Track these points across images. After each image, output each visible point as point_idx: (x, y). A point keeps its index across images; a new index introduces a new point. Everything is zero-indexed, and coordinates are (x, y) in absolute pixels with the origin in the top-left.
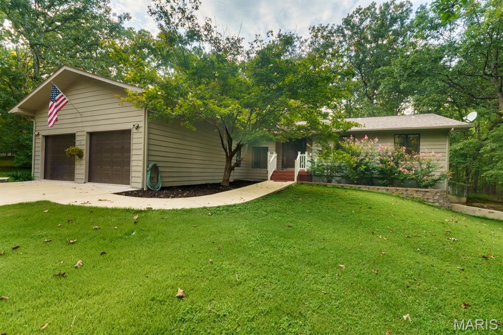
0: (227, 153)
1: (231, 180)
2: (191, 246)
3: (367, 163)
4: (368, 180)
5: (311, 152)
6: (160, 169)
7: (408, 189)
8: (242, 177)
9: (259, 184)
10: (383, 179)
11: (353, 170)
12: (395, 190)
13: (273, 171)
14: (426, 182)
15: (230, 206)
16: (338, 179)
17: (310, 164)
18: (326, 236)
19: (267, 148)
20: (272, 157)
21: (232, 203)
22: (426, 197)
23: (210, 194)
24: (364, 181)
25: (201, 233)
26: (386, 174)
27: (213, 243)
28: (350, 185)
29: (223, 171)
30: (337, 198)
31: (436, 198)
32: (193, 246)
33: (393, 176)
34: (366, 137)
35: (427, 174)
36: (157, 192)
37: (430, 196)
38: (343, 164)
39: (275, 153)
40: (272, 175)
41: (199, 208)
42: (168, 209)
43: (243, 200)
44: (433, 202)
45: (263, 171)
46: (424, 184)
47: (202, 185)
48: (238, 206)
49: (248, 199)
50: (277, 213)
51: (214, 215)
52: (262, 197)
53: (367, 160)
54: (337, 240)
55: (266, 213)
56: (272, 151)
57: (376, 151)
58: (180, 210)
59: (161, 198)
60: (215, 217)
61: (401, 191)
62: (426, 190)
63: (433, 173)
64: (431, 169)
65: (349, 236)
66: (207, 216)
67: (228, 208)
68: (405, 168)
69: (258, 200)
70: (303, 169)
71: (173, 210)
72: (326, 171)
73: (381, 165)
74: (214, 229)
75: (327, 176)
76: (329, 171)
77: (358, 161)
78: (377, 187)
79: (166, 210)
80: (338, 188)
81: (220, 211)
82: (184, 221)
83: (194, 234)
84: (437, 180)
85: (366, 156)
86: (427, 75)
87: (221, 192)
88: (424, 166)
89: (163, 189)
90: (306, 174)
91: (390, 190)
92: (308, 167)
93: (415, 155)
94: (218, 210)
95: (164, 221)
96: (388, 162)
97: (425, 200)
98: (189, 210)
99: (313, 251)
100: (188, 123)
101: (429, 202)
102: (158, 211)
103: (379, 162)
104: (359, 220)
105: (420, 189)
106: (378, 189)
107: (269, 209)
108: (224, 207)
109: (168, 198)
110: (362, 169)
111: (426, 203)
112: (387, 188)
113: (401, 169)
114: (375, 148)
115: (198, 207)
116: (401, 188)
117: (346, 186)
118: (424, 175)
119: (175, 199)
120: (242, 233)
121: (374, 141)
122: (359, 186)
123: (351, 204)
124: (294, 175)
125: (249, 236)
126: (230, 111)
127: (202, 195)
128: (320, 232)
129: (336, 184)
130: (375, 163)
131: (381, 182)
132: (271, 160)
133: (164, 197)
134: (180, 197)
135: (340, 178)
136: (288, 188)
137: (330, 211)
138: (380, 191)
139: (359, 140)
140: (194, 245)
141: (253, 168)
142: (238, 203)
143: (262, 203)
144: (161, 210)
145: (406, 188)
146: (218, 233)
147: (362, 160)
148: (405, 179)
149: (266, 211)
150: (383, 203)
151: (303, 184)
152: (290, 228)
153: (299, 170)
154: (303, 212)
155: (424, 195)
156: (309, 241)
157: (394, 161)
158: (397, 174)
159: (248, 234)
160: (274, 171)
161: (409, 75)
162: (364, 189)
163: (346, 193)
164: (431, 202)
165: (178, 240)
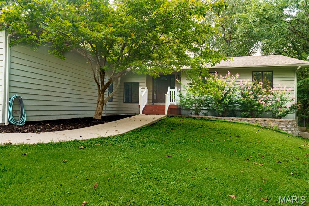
0: (99, 86)
1: (103, 115)
2: (59, 186)
3: (231, 96)
4: (231, 112)
5: (180, 88)
6: (25, 102)
7: (266, 119)
8: (114, 112)
9: (132, 117)
10: (244, 111)
11: (219, 103)
12: (255, 121)
13: (144, 106)
14: (281, 113)
15: (105, 138)
16: (204, 112)
17: (179, 98)
18: (207, 165)
19: (138, 83)
20: (143, 92)
21: (106, 135)
22: (281, 126)
23: (82, 127)
24: (227, 113)
25: (72, 169)
26: (247, 107)
27: (87, 180)
28: (216, 117)
29: (96, 105)
30: (207, 128)
31: (289, 126)
32: (61, 185)
33: (253, 108)
34: (229, 73)
35: (280, 106)
36: (21, 126)
37: (284, 125)
38: (209, 98)
39: (146, 88)
40: (144, 109)
41: (70, 142)
42: (32, 143)
43: (117, 132)
44: (287, 131)
45: (135, 105)
46: (279, 114)
47: (73, 119)
48: (113, 138)
49: (123, 131)
50: (154, 144)
51: (87, 148)
52: (137, 129)
53: (231, 93)
54: (219, 168)
55: (143, 144)
56: (143, 87)
57: (237, 86)
58: (46, 144)
59: (25, 132)
60: (88, 151)
61: (260, 121)
62: (281, 120)
63: (285, 105)
64: (283, 102)
65: (228, 163)
66: (80, 150)
67: (102, 140)
68: (263, 101)
69: (133, 132)
70: (173, 103)
71: (39, 144)
72: (194, 105)
73: (242, 99)
74: (88, 164)
75: (195, 110)
76: (197, 104)
77: (223, 95)
78: (239, 118)
79: (30, 145)
80: (205, 120)
81: (94, 144)
82: (51, 156)
83: (63, 171)
84: (288, 111)
85: (230, 90)
86: (276, 22)
87: (93, 125)
88: (278, 99)
89: (27, 123)
90: (176, 108)
91: (251, 120)
92: (177, 101)
93: (270, 89)
94: (92, 143)
95: (25, 157)
96: (248, 95)
97: (280, 129)
98: (58, 144)
99: (199, 182)
100: (57, 52)
101: (283, 130)
102: (19, 146)
103: (240, 96)
104: (232, 147)
105: (275, 120)
106: (241, 120)
107: (145, 140)
108: (97, 139)
109: (34, 132)
110: (227, 102)
111: (281, 131)
112: (248, 119)
113: (260, 101)
114: (237, 83)
115: (68, 140)
116: (260, 119)
117: (213, 118)
118: (278, 107)
119: (42, 134)
120: (121, 167)
121: (235, 77)
122: (224, 118)
123: (220, 133)
124: (165, 109)
125: (129, 169)
126: (104, 35)
127: (73, 129)
128: (201, 162)
129: (204, 116)
130: (237, 96)
131: (242, 114)
132: (143, 94)
133: (28, 132)
134: (48, 131)
135: (207, 111)
136: (160, 120)
137: (204, 141)
138: (242, 122)
139: (223, 76)
140: (63, 184)
141: (124, 103)
142: (113, 135)
143: (138, 135)
144: (22, 145)
145: (264, 119)
146: (92, 168)
147: (226, 94)
148: (263, 110)
149: (142, 142)
150: (248, 132)
151: (173, 117)
152: (171, 159)
153: (169, 104)
154: (179, 142)
155: (279, 125)
156: (192, 171)
157: (253, 95)
158: (257, 106)
159: (127, 167)
160: (146, 105)
161: (261, 21)
162: (229, 121)
163: (214, 124)
164: (285, 131)
165: (42, 180)
